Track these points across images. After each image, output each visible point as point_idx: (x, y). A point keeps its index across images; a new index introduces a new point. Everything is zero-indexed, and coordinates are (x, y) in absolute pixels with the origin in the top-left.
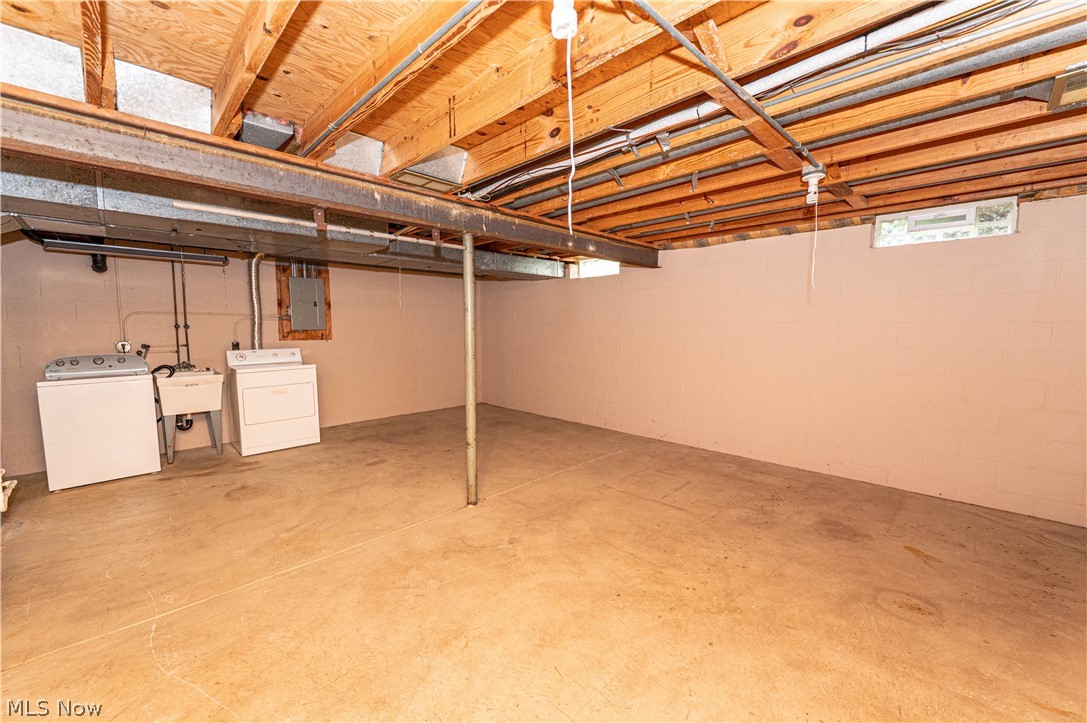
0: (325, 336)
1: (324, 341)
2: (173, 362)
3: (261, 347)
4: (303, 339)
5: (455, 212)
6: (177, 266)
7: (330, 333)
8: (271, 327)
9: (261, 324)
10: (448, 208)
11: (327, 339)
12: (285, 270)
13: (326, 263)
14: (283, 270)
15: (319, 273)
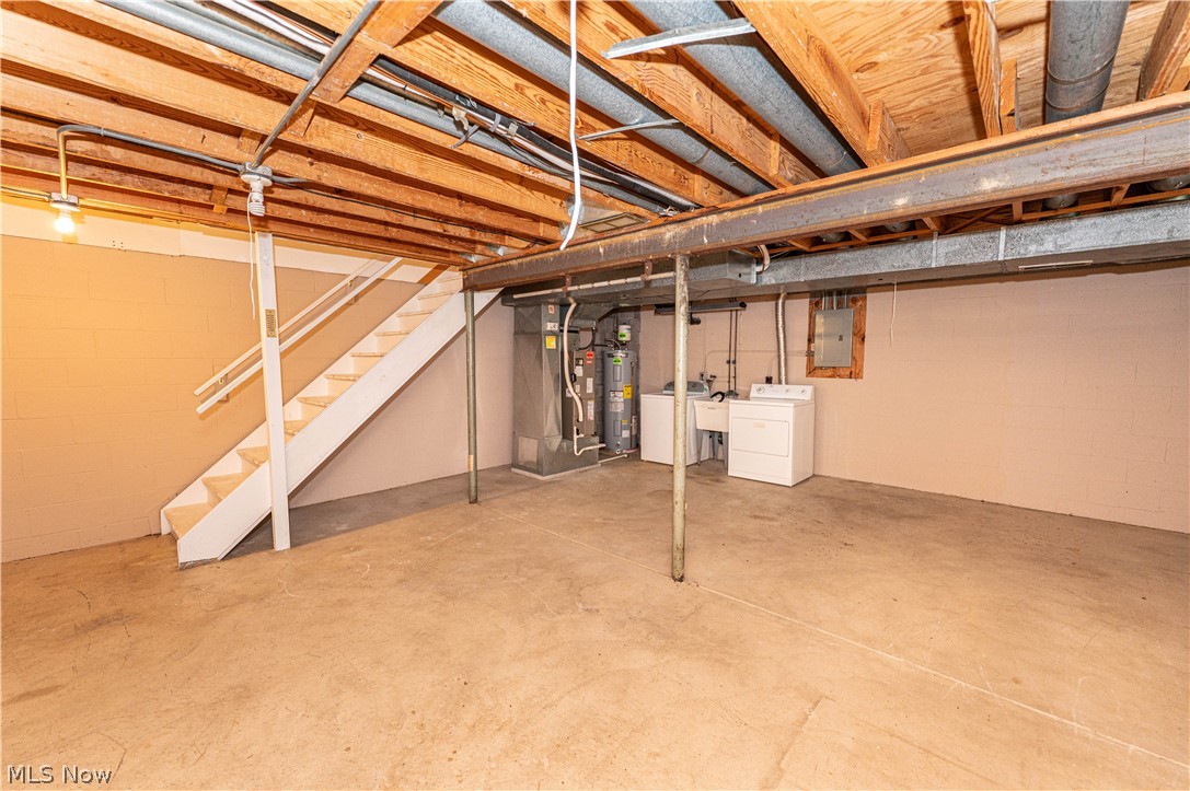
0: (854, 374)
1: (853, 380)
2: (725, 390)
3: (787, 383)
4: (830, 377)
5: (668, 235)
6: (734, 313)
7: (861, 371)
8: (799, 364)
9: (786, 359)
10: (660, 234)
11: (856, 378)
12: (817, 304)
13: (863, 290)
14: (816, 305)
15: (854, 301)
